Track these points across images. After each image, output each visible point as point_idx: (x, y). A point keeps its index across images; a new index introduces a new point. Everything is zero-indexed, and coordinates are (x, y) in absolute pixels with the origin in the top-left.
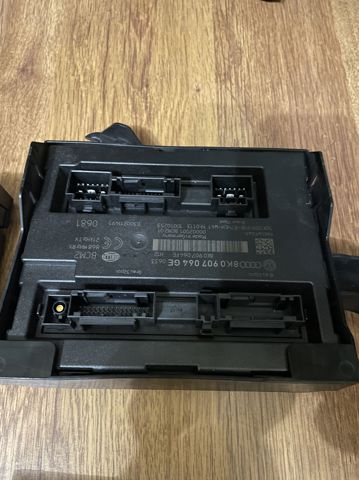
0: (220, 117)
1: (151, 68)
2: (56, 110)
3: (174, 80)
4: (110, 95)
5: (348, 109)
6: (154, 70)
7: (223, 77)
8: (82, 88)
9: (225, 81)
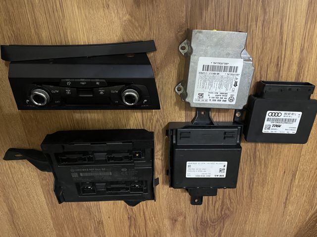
0: (100, 209)
1: (128, 224)
2: (161, 207)
3: (119, 220)
4: (142, 214)
5: (51, 214)
6: (127, 224)
7: (100, 223)
8: (153, 216)
9: (99, 221)
